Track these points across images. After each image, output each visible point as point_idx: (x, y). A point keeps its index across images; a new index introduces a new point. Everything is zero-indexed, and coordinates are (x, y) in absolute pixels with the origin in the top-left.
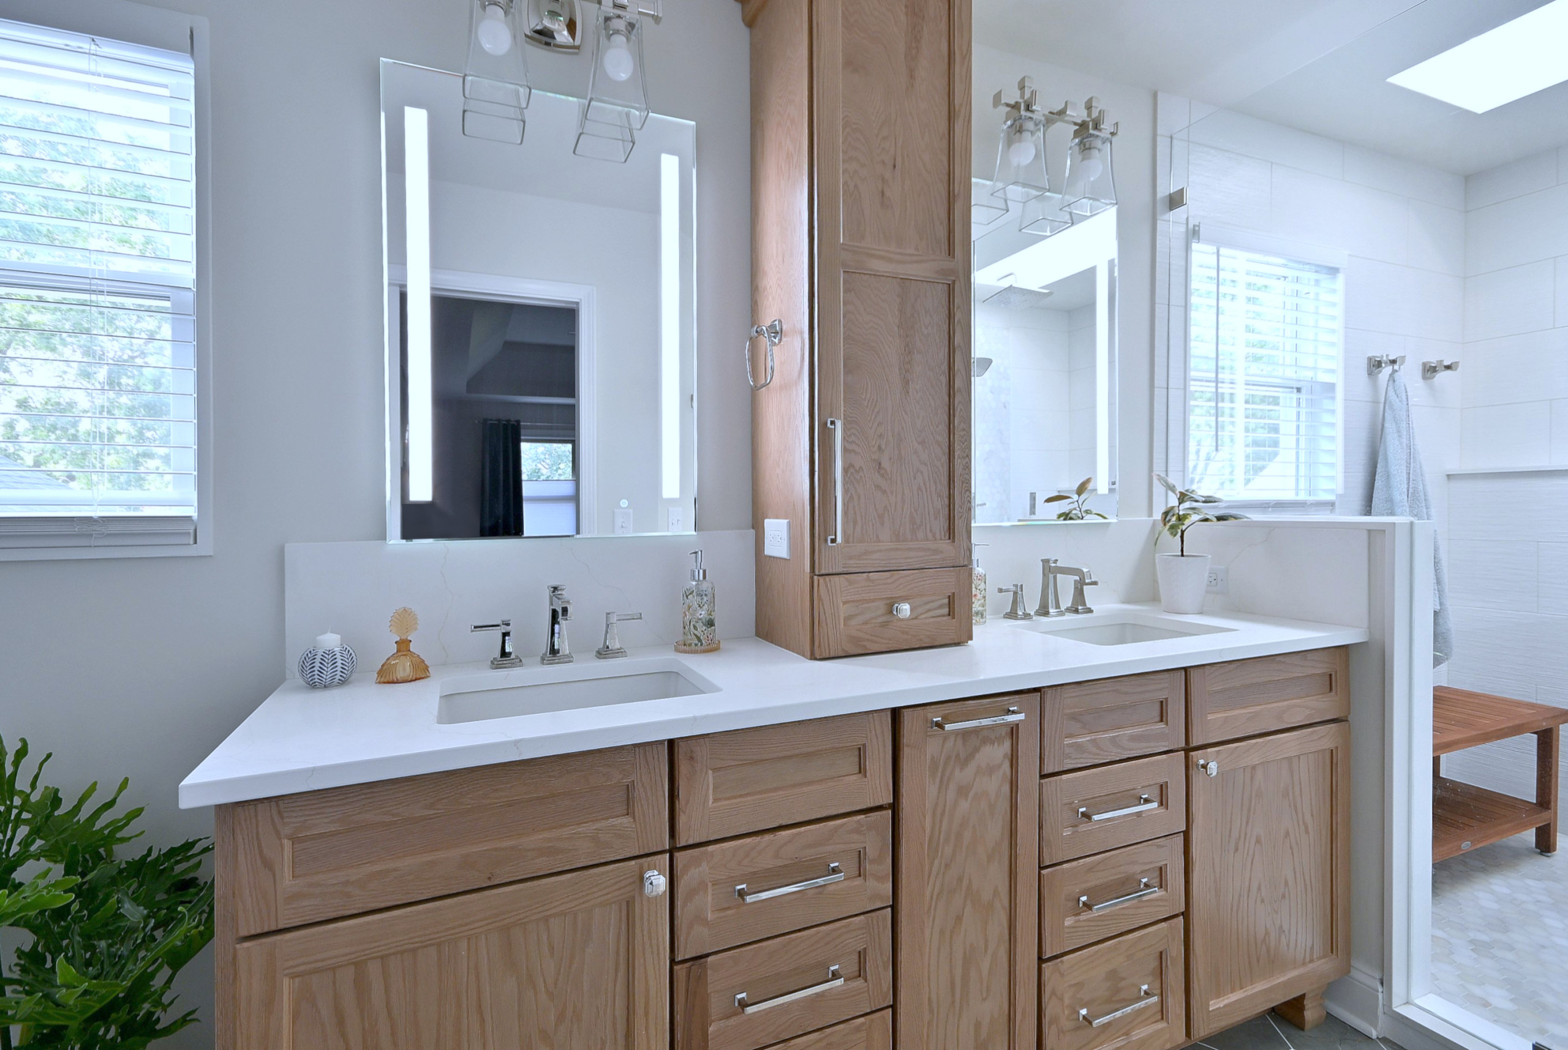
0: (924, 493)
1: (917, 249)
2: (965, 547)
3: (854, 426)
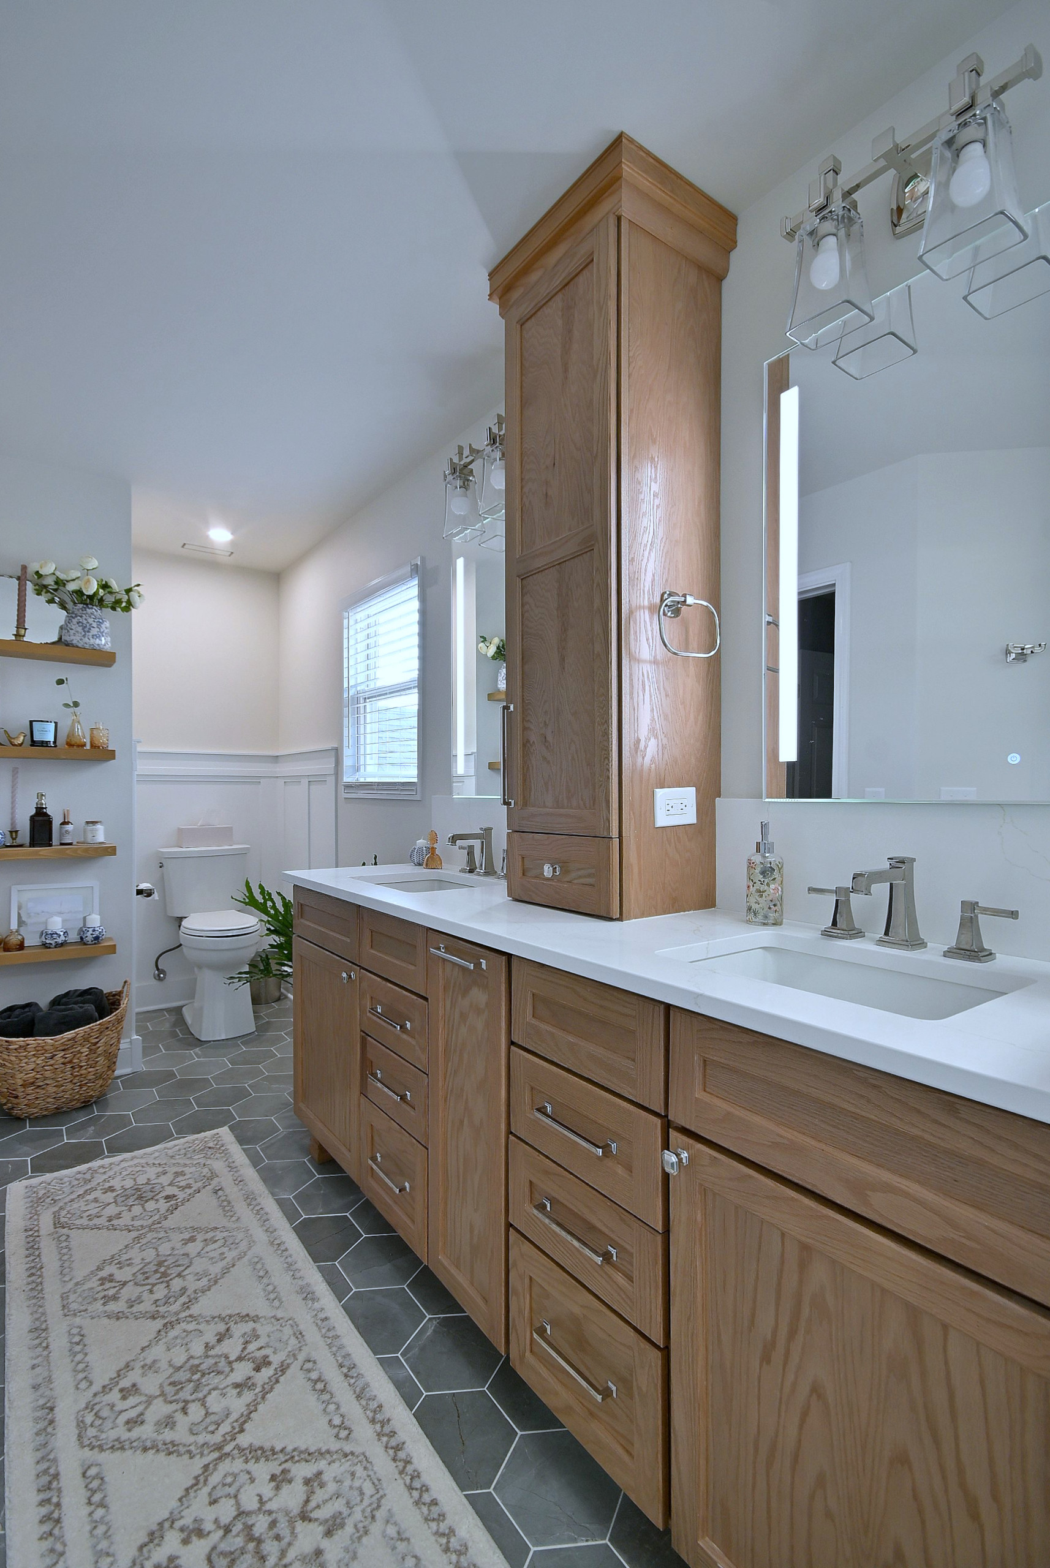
0: (577, 762)
1: (570, 530)
2: (605, 818)
3: (530, 707)
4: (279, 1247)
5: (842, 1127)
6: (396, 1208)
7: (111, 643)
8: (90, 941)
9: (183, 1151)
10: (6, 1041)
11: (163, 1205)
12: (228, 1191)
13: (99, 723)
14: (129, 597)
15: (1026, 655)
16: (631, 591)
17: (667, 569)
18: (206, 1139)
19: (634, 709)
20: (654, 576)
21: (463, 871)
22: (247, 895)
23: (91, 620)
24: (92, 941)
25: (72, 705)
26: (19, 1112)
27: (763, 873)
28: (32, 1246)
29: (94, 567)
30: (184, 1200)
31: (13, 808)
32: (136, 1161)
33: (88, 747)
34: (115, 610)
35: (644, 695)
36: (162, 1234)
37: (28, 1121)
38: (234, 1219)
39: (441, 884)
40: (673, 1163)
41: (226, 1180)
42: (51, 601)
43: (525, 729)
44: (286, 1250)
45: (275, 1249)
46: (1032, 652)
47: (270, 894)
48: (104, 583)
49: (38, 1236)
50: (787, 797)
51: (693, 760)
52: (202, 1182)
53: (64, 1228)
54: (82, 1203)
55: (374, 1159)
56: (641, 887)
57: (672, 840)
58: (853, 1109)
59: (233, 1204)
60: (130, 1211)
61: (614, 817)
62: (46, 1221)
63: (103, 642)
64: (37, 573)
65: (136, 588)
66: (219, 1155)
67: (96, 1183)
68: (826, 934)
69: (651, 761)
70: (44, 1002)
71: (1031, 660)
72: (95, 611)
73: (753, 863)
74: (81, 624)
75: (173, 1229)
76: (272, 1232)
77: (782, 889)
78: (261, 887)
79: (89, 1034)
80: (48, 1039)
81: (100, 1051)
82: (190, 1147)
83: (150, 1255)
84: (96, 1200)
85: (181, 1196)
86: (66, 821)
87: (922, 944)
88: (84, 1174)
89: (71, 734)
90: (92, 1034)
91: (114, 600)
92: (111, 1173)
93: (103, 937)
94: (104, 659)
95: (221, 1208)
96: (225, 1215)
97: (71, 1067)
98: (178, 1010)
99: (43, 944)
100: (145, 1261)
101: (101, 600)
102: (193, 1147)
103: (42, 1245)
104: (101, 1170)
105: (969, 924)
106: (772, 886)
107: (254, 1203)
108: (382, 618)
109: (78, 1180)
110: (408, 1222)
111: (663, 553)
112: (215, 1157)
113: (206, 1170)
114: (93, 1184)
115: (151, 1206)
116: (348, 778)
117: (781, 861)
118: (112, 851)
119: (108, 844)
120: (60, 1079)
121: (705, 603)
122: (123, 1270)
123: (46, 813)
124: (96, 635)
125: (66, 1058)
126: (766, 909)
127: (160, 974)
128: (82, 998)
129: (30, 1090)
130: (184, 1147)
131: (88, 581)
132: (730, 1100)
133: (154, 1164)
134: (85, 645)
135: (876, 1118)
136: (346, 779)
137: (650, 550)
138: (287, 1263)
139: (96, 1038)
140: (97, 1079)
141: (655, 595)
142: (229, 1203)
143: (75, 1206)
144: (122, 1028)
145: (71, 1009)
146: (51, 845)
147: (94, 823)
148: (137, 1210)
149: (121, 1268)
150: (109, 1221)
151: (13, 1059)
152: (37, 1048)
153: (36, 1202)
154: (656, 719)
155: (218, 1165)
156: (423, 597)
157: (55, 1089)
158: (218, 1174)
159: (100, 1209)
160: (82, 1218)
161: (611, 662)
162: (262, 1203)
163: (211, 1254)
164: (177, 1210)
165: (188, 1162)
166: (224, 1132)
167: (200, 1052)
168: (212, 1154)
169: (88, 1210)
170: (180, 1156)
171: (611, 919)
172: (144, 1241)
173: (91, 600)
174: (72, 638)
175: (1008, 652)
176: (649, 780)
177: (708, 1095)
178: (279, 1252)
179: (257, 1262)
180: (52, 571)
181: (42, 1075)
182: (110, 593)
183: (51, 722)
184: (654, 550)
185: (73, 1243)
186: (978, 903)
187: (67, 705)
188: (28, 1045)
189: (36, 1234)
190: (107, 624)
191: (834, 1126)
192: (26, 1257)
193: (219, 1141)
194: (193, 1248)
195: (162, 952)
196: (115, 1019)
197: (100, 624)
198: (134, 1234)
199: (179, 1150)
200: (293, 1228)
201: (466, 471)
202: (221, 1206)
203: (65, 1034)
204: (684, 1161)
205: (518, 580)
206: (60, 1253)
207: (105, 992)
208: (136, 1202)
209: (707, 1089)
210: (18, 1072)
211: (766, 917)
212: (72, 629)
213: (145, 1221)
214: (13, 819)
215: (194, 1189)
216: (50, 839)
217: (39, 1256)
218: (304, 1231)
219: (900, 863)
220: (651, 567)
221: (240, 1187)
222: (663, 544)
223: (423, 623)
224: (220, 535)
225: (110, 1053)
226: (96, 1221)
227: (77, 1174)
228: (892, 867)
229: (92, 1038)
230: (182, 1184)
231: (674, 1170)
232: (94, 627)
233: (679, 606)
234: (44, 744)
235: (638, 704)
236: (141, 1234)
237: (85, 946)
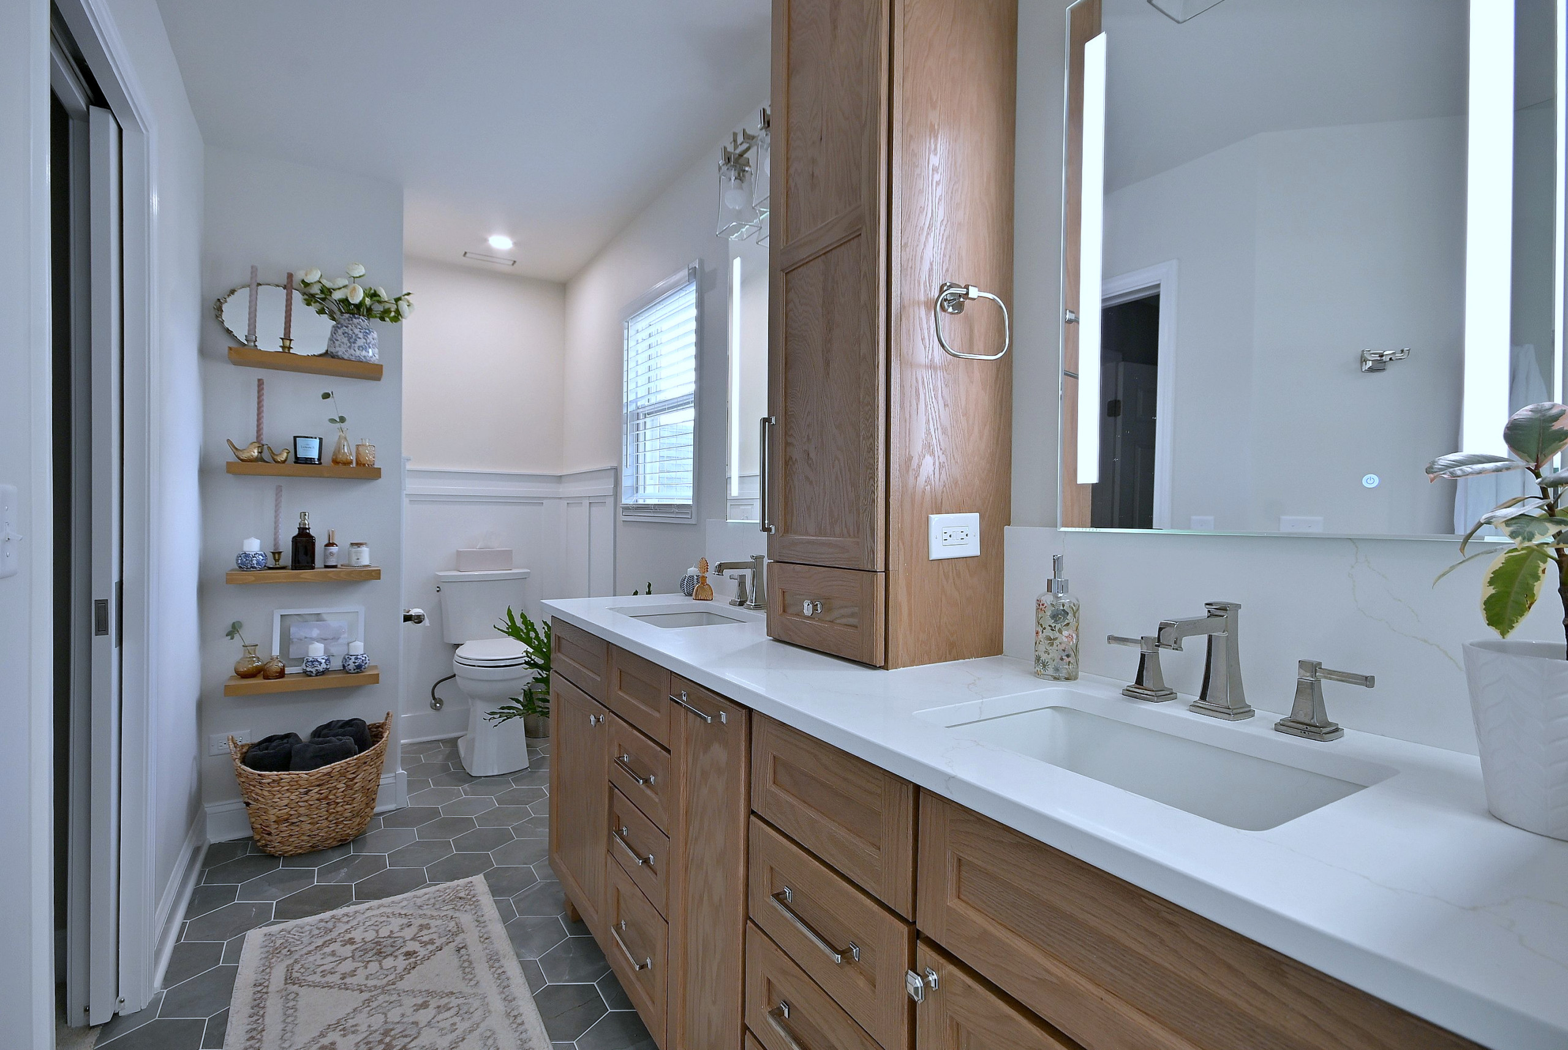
0: (841, 483)
1: (837, 213)
2: (869, 548)
3: (794, 420)
4: (514, 1018)
5: (1126, 971)
6: (638, 986)
7: (379, 356)
8: (352, 669)
9: (432, 901)
10: (259, 775)
11: (401, 963)
12: (471, 949)
13: (365, 440)
14: (397, 306)
15: (1385, 362)
16: (903, 282)
17: (948, 257)
18: (459, 888)
19: (905, 421)
20: (931, 264)
21: (732, 603)
22: (510, 624)
23: (357, 331)
24: (354, 670)
25: (338, 421)
26: (272, 849)
27: (1054, 617)
28: (258, 1006)
29: (361, 274)
30: (424, 958)
31: (276, 528)
32: (382, 910)
33: (354, 465)
34: (385, 321)
35: (917, 404)
36: (394, 997)
37: (282, 858)
38: (472, 983)
39: (709, 618)
40: (918, 987)
41: (471, 937)
42: (321, 312)
43: (787, 444)
44: (522, 1023)
45: (511, 1021)
46: (1391, 359)
47: (532, 624)
48: (372, 291)
49: (267, 993)
50: (1091, 527)
51: (977, 482)
52: (447, 937)
53: (294, 984)
54: (318, 956)
55: (618, 928)
56: (911, 630)
57: (951, 574)
58: (1141, 950)
59: (474, 965)
60: (366, 968)
61: (879, 548)
62: (278, 974)
63: (371, 354)
64: (303, 281)
65: (406, 297)
66: (469, 907)
67: (337, 933)
68: (1129, 693)
69: (926, 482)
70: (304, 733)
71: (1391, 368)
72: (362, 321)
73: (1043, 605)
74: (346, 335)
75: (407, 991)
76: (510, 1001)
77: (1077, 636)
78: (523, 616)
79: (345, 769)
80: (303, 774)
81: (357, 787)
82: (440, 896)
83: (378, 1021)
84: (333, 953)
85: (422, 952)
86: (331, 542)
87: (1248, 713)
88: (327, 922)
89: (338, 449)
90: (348, 769)
91: (382, 310)
92: (354, 923)
93: (366, 665)
94: (371, 372)
95: (461, 969)
96: (464, 978)
97: (327, 804)
98: (453, 742)
99: (304, 672)
100: (372, 1029)
101: (369, 310)
102: (444, 897)
103: (268, 1003)
104: (345, 919)
105: (1309, 691)
106: (1065, 633)
107: (497, 965)
108: (665, 326)
109: (319, 929)
110: (649, 1003)
111: (943, 238)
112: (465, 909)
113: (452, 924)
114: (334, 935)
115: (388, 962)
116: (627, 500)
117: (1076, 602)
118: (375, 575)
119: (374, 567)
120: (315, 816)
121: (991, 296)
122: (348, 1037)
123: (309, 533)
124: (362, 347)
125: (321, 794)
126: (1057, 660)
127: (437, 703)
128: (343, 730)
129: (283, 827)
130: (435, 895)
131: (354, 289)
132: (989, 915)
133: (400, 914)
134: (351, 357)
135: (1170, 967)
136: (624, 501)
137: (928, 234)
138: (521, 1040)
139: (353, 773)
140: (353, 816)
141: (933, 287)
142: (471, 963)
143: (311, 959)
144: (382, 763)
145: (329, 742)
146: (313, 568)
147: (359, 545)
148: (373, 967)
149: (344, 1035)
150: (342, 979)
151: (266, 793)
152: (291, 783)
153: (273, 952)
154: (933, 433)
155: (466, 919)
156: (700, 304)
157: (309, 826)
158: (465, 929)
159: (335, 963)
160: (315, 973)
161: (878, 365)
162: (505, 966)
163: (441, 1025)
164: (416, 969)
165: (435, 913)
166: (479, 881)
167: (468, 789)
168: (462, 905)
169: (323, 965)
170: (429, 907)
171: (873, 667)
172: (374, 1005)
173: (357, 310)
174: (338, 349)
175: (1364, 360)
176: (922, 504)
177: (963, 904)
178: (515, 1026)
179: (489, 1037)
180: (317, 278)
181: (296, 811)
182: (380, 302)
183: (316, 438)
184: (932, 234)
185: (301, 1003)
186: (1320, 664)
187: (332, 421)
188: (282, 779)
189: (264, 990)
190: (375, 335)
191: (1115, 967)
192: (250, 1017)
193: (471, 890)
194: (424, 1016)
195: (436, 682)
196: (374, 753)
197: (366, 335)
198: (366, 995)
199: (429, 899)
200: (533, 997)
201: (741, 161)
202: (461, 967)
203: (321, 768)
204: (933, 985)
205: (782, 274)
206: (285, 1014)
207: (368, 724)
208: (374, 958)
209: (962, 896)
210: (272, 808)
211: (1057, 670)
212: (338, 340)
213: (380, 981)
214: (276, 539)
215: (436, 945)
216: (313, 561)
217: (263, 1016)
218: (545, 1001)
219: (1219, 611)
220: (929, 254)
221: (485, 945)
222: (943, 228)
223: (700, 331)
224: (501, 242)
225: (368, 789)
226: (330, 978)
227: (320, 922)
228: (1211, 615)
229: (347, 774)
230: (426, 939)
231: (918, 997)
232: (360, 338)
233: (962, 300)
234: (308, 461)
235: (910, 416)
236: (372, 996)
237: (348, 675)
